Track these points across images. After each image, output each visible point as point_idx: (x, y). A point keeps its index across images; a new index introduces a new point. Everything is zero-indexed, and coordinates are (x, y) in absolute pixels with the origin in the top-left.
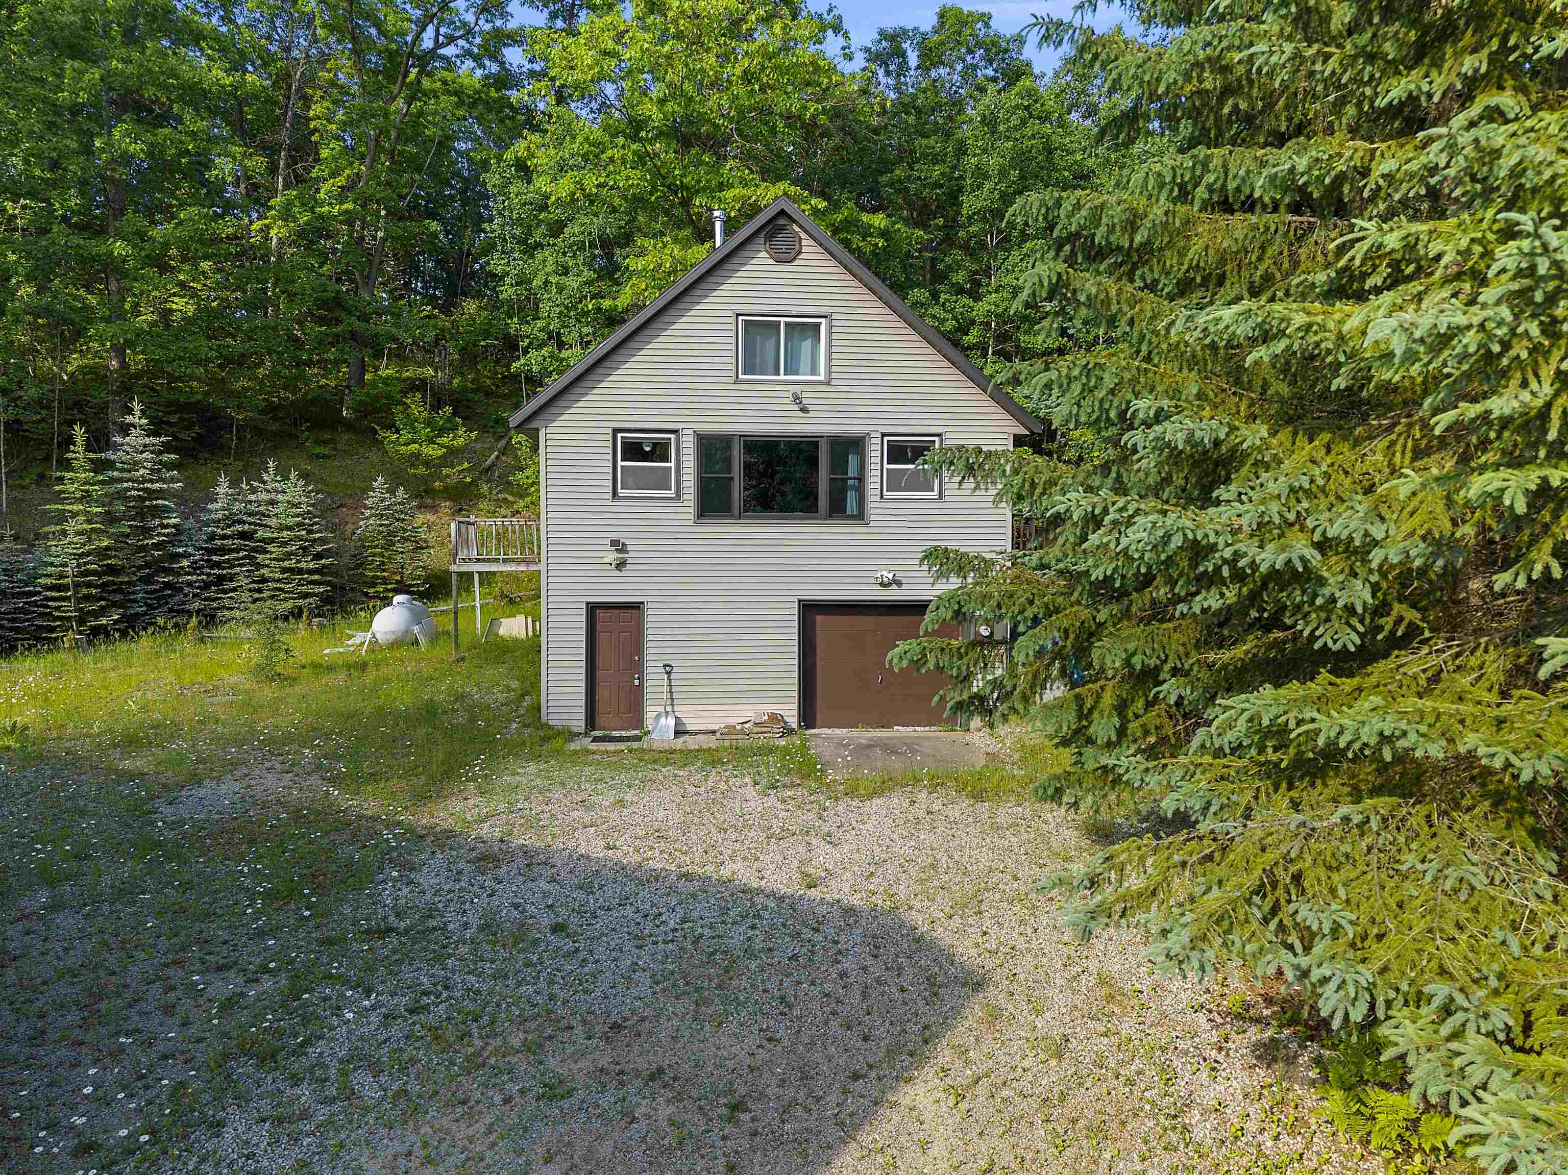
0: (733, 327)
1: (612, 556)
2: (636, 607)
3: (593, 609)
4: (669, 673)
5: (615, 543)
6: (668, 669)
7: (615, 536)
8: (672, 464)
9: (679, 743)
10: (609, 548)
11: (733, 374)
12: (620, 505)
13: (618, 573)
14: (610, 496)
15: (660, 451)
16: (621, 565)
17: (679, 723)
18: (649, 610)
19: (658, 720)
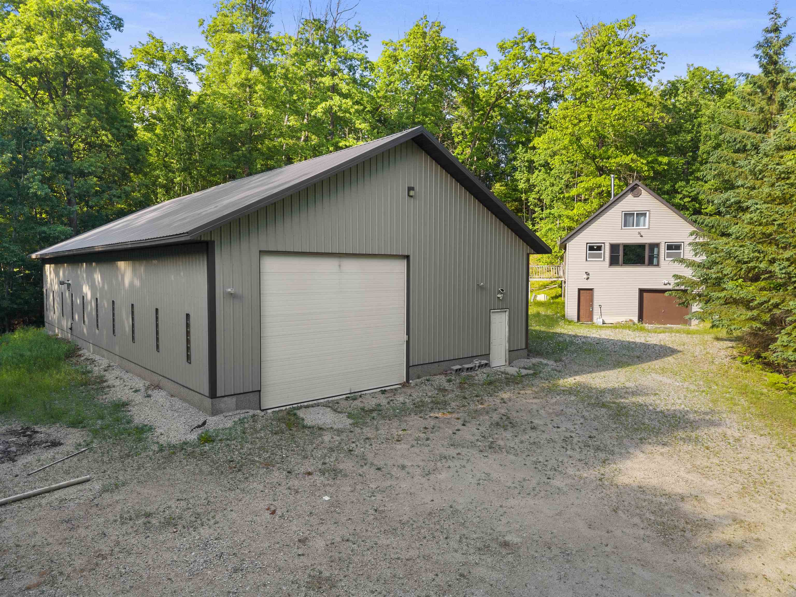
0: (621, 215)
1: (586, 276)
2: (592, 290)
3: (580, 290)
4: (600, 308)
5: (586, 273)
6: (600, 306)
7: (586, 271)
8: (602, 252)
9: (605, 325)
10: (584, 274)
11: (621, 227)
12: (588, 263)
13: (587, 281)
14: (585, 261)
15: (599, 248)
16: (588, 279)
17: (603, 321)
18: (595, 291)
19: (597, 320)
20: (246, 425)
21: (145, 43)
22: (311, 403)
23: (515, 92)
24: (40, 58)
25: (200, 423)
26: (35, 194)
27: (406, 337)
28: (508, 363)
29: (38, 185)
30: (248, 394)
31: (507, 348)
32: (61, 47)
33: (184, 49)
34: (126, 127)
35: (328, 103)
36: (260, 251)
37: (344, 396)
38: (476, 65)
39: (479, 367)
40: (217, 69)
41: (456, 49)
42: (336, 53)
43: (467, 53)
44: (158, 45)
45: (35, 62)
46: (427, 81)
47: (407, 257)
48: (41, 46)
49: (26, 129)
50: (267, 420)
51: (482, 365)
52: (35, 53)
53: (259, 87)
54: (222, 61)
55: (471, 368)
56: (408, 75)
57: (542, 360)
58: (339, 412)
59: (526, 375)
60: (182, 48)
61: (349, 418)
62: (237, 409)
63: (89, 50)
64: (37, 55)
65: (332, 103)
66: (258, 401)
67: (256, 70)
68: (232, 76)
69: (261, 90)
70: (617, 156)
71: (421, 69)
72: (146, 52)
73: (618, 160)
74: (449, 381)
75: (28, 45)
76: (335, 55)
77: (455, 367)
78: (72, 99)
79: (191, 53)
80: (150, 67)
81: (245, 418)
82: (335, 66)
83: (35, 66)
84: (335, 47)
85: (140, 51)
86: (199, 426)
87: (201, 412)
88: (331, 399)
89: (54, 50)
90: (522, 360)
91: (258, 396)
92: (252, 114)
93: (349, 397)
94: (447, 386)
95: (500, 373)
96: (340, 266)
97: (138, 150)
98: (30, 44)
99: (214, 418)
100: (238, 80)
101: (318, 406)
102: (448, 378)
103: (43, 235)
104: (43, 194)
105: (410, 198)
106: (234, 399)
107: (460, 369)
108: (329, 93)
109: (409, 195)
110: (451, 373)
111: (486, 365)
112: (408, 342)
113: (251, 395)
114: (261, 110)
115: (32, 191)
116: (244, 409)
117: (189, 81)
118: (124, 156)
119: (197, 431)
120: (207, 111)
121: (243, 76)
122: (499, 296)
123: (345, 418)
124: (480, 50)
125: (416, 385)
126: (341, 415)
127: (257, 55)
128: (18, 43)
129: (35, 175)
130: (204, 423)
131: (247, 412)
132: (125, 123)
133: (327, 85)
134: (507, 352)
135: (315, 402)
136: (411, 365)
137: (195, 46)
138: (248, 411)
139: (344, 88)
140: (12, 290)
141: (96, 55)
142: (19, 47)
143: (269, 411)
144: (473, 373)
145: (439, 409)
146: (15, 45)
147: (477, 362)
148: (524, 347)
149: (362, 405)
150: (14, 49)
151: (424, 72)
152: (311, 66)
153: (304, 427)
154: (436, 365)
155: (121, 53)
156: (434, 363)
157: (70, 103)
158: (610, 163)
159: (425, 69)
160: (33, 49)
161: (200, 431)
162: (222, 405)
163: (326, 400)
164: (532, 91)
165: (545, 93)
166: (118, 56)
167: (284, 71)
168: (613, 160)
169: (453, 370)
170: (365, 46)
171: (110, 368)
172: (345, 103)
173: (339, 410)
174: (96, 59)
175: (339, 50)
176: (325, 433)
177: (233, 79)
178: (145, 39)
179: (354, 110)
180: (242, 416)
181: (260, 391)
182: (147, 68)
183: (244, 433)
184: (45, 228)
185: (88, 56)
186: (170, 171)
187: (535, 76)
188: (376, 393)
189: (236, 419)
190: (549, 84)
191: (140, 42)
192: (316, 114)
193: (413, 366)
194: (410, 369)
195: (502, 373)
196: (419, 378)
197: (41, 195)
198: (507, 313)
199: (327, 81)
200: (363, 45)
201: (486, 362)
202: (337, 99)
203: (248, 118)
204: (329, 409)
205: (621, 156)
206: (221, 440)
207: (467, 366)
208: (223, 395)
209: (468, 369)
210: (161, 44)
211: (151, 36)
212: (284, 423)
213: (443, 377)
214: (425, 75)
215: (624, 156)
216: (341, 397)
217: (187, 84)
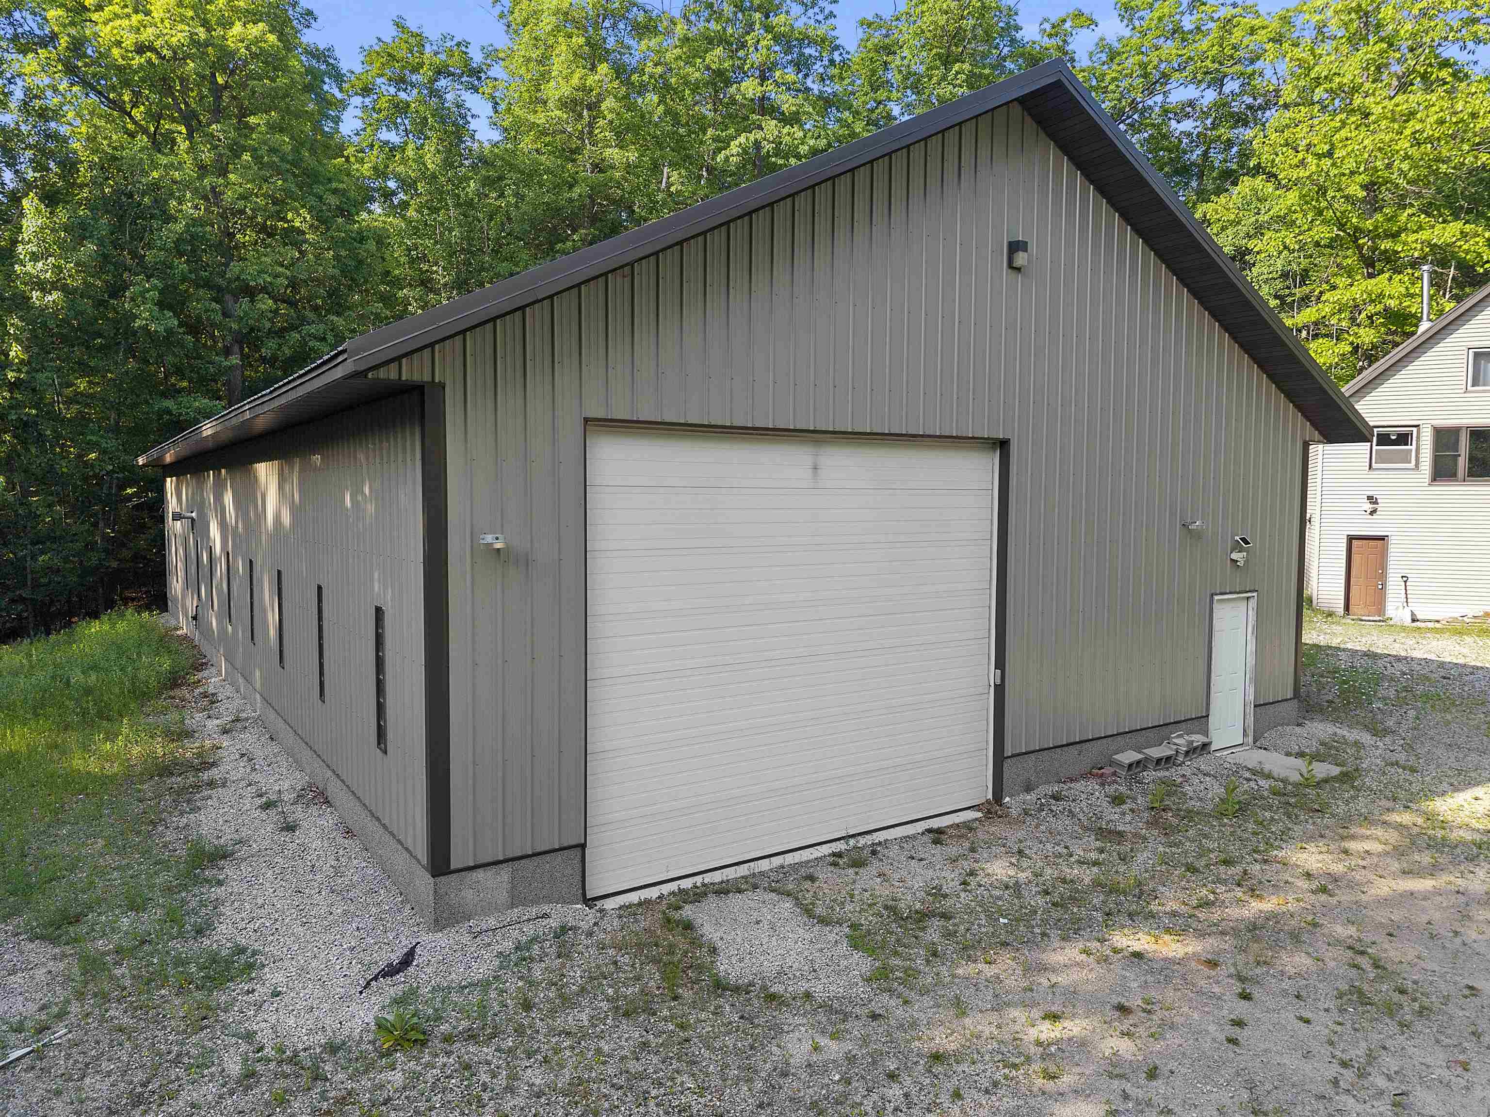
0: (1465, 357)
1: (1368, 507)
2: (1382, 538)
3: (1351, 539)
4: (1405, 582)
5: (1370, 498)
6: (1405, 579)
7: (1370, 493)
8: (1414, 447)
9: (1415, 624)
10: (1366, 501)
11: (1464, 387)
12: (1374, 474)
13: (1370, 517)
14: (1368, 468)
15: (1403, 439)
16: (1372, 513)
17: (1413, 614)
18: (1393, 541)
19: (1397, 611)
20: (537, 972)
21: (389, 40)
22: (731, 874)
23: (1150, 108)
24: (158, 44)
25: (395, 958)
26: (145, 328)
27: (993, 675)
28: (1250, 739)
29: (150, 311)
30: (548, 857)
31: (1252, 698)
32: (205, 23)
33: (464, 49)
34: (335, 191)
35: (752, 137)
36: (586, 420)
37: (826, 850)
38: (1070, 48)
39: (1187, 753)
40: (523, 71)
41: (1018, 28)
42: (768, 29)
43: (1053, 20)
44: (412, 41)
45: (149, 54)
46: (961, 86)
47: (1003, 445)
48: (162, 21)
49: (130, 196)
50: (602, 947)
51: (1195, 749)
52: (148, 34)
53: (608, 103)
54: (534, 56)
55: (1168, 759)
56: (919, 78)
57: (1344, 732)
58: (824, 921)
59: (1326, 781)
60: (459, 44)
61: (856, 947)
62: (512, 906)
63: (256, 30)
64: (152, 38)
65: (759, 135)
66: (579, 877)
67: (603, 68)
68: (552, 83)
69: (611, 111)
70: (1421, 228)
71: (947, 61)
72: (389, 55)
73: (1424, 235)
74: (1117, 800)
75: (135, 19)
76: (766, 31)
77: (1129, 757)
78: (225, 131)
79: (477, 58)
80: (399, 90)
81: (534, 940)
82: (768, 56)
83: (149, 61)
84: (767, 17)
85: (378, 53)
86: (390, 971)
87: (407, 911)
88: (789, 859)
89: (187, 28)
90: (1288, 729)
91: (577, 861)
92: (595, 166)
93: (839, 855)
94: (1112, 815)
95: (1247, 775)
96: (815, 468)
97: (362, 240)
98: (141, 16)
99: (443, 939)
100: (566, 90)
101: (755, 887)
102: (1111, 789)
103: (166, 417)
104: (161, 329)
105: (1013, 274)
106: (504, 874)
107: (1138, 762)
108: (755, 117)
109: (1011, 266)
110: (1114, 774)
111: (1205, 746)
112: (1000, 690)
113: (559, 857)
114: (613, 154)
115: (138, 323)
116: (535, 902)
117: (474, 112)
118: (331, 253)
119: (380, 991)
120: (503, 159)
121: (575, 81)
122: (1234, 556)
123: (844, 947)
124: (1080, 14)
125: (1026, 812)
126: (832, 934)
127: (605, 39)
128: (117, 16)
129: (148, 291)
130: (407, 960)
131: (545, 916)
132: (334, 185)
133: (750, 95)
134: (1251, 710)
135: (743, 870)
136: (1008, 752)
137: (485, 44)
138: (546, 908)
139: (787, 103)
140: (113, 531)
141: (272, 38)
142: (118, 22)
143: (610, 904)
144: (1173, 774)
145: (1131, 915)
146: (110, 20)
147: (1181, 741)
148: (1290, 695)
149: (884, 892)
150: (109, 28)
151: (956, 67)
152: (716, 60)
153: (720, 986)
154: (1073, 750)
155: (337, 53)
156: (1068, 745)
157: (220, 140)
158: (1405, 243)
159: (958, 61)
160: (145, 27)
161: (392, 988)
162: (469, 894)
163: (777, 861)
164: (1191, 104)
165: (1222, 105)
166: (331, 61)
167: (659, 70)
168: (1412, 238)
169: (1120, 765)
170: (832, 15)
171: (239, 725)
172: (789, 134)
173: (819, 910)
174: (272, 47)
175: (774, 20)
176: (786, 1017)
177: (554, 91)
178: (389, 33)
179: (807, 148)
180: (529, 930)
181: (583, 846)
182: (392, 90)
183: (527, 1006)
184: (169, 404)
185: (257, 41)
186: (431, 290)
187: (1208, 63)
188: (913, 837)
189: (508, 945)
190: (1231, 86)
191: (379, 39)
192: (727, 159)
193: (1013, 756)
194: (1006, 765)
195: (1254, 772)
196: (1028, 789)
197: (156, 331)
198: (1253, 603)
199: (750, 88)
200: (826, 12)
201: (1204, 739)
202: (771, 126)
203: (587, 174)
204: (788, 904)
205: (1433, 227)
206: (448, 1039)
207: (1155, 752)
208: (472, 864)
209: (1159, 761)
210: (418, 38)
211: (399, 25)
212: (656, 961)
213: (1092, 785)
214: (957, 73)
215: (1439, 226)
216: (816, 853)
217: (469, 119)
